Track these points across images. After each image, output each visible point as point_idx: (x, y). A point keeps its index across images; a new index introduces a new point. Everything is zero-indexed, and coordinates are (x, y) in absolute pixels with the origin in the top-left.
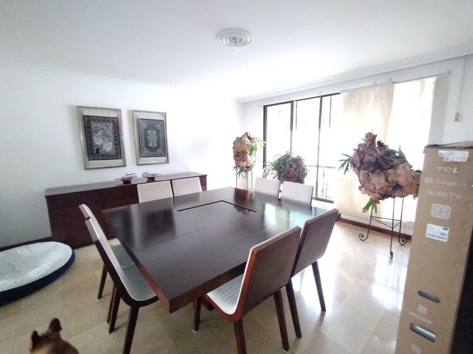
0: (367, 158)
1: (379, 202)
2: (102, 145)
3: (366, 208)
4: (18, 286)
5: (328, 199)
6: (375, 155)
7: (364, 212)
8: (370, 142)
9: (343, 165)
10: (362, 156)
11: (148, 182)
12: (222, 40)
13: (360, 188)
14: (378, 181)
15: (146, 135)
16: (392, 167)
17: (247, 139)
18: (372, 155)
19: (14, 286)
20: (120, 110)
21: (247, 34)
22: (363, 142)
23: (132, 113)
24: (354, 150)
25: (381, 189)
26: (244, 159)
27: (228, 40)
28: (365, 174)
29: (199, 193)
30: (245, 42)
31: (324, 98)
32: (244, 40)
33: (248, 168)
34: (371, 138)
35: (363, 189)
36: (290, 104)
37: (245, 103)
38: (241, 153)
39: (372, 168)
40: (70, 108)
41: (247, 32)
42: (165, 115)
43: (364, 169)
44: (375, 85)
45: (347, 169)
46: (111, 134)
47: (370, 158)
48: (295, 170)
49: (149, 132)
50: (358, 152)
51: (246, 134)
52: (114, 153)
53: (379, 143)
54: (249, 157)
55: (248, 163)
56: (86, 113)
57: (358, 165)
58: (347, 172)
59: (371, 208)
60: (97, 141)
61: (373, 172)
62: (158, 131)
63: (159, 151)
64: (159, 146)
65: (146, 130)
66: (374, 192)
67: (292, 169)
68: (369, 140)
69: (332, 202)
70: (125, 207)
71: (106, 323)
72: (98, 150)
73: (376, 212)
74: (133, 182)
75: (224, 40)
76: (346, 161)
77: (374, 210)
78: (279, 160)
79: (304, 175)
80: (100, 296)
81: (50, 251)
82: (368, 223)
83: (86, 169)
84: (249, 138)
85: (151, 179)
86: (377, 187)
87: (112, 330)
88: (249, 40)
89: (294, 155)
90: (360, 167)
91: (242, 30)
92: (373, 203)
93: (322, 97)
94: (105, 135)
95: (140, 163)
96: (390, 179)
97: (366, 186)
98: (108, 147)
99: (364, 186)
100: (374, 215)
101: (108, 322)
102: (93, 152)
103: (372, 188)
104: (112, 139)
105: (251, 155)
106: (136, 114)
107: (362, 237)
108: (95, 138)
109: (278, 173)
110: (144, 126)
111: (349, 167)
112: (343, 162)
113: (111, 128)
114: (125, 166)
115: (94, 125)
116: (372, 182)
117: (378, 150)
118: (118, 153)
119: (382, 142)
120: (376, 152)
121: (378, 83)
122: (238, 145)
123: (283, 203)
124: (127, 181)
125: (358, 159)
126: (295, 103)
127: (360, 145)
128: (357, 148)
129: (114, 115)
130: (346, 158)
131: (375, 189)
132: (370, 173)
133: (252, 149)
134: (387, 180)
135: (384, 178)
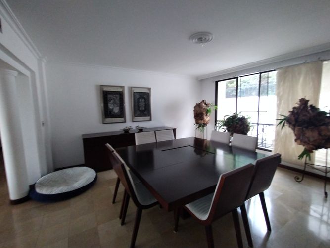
0: (301, 117)
1: (312, 152)
2: (113, 108)
3: (301, 156)
4: (69, 191)
5: (266, 148)
6: (308, 115)
7: (299, 159)
8: (303, 106)
9: (280, 123)
10: (297, 116)
11: (139, 132)
12: (193, 40)
13: (296, 140)
14: (312, 135)
15: (138, 102)
16: (324, 124)
17: (204, 104)
18: (305, 115)
19: (67, 191)
20: (124, 87)
21: (209, 35)
22: (297, 105)
23: (131, 88)
24: (290, 111)
25: (314, 141)
26: (202, 118)
27: (197, 40)
28: (299, 129)
29: (172, 140)
30: (208, 40)
31: (262, 74)
32: (207, 39)
33: (205, 124)
34: (304, 102)
35: (299, 141)
36: (236, 79)
37: (202, 80)
38: (200, 114)
39: (306, 126)
40: (97, 86)
41: (210, 33)
42: (150, 89)
43: (299, 126)
44: (305, 63)
45: (283, 126)
46: (118, 102)
47: (304, 118)
48: (241, 126)
49: (140, 100)
50: (293, 113)
51: (203, 101)
52: (119, 114)
53: (311, 106)
54: (205, 117)
55: (204, 121)
56: (106, 89)
57: (294, 123)
58: (284, 128)
59: (305, 156)
60: (111, 106)
61: (307, 128)
62: (145, 100)
63: (146, 112)
64: (146, 109)
65: (139, 99)
66: (309, 144)
67: (238, 126)
68: (303, 104)
69: (270, 151)
70: (124, 148)
71: (119, 219)
72: (110, 112)
73: (310, 159)
74: (130, 132)
75: (194, 40)
76: (283, 120)
77: (308, 158)
78: (228, 119)
79: (248, 130)
80: (114, 202)
81: (84, 172)
82: (302, 168)
83: (104, 123)
84: (205, 104)
85: (141, 130)
86: (311, 139)
87: (123, 223)
88: (211, 38)
89: (240, 116)
90: (295, 124)
91: (206, 33)
92: (308, 152)
93: (261, 73)
94: (115, 103)
95: (134, 120)
96: (323, 133)
97: (301, 138)
98: (116, 110)
99: (299, 139)
100: (308, 162)
101: (120, 218)
102: (107, 113)
103: (306, 140)
104: (119, 105)
105: (206, 115)
106: (133, 89)
107: (298, 179)
108: (109, 104)
109: (227, 129)
110: (137, 96)
111: (286, 125)
112: (280, 121)
113: (118, 98)
114: (125, 122)
115: (109, 96)
116: (306, 136)
117: (310, 112)
118: (122, 114)
119: (314, 105)
120: (309, 113)
121: (307, 61)
122: (198, 109)
123: (233, 149)
124: (126, 131)
125: (293, 118)
126: (239, 78)
127: (294, 108)
128: (292, 110)
129: (120, 90)
130: (283, 117)
131: (309, 141)
132: (304, 129)
133: (207, 111)
134: (320, 134)
135: (317, 133)
